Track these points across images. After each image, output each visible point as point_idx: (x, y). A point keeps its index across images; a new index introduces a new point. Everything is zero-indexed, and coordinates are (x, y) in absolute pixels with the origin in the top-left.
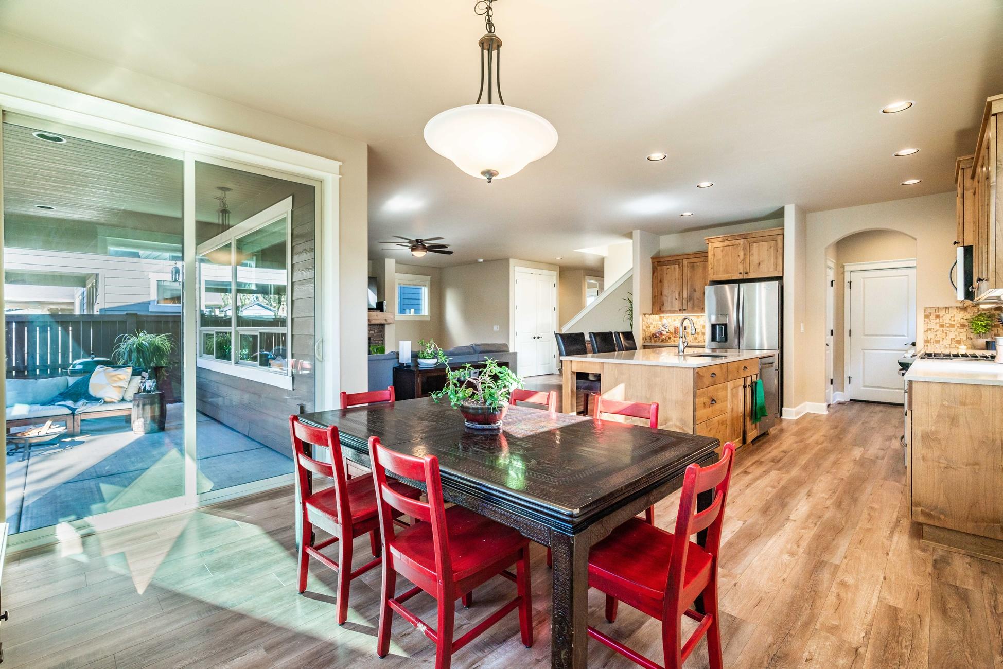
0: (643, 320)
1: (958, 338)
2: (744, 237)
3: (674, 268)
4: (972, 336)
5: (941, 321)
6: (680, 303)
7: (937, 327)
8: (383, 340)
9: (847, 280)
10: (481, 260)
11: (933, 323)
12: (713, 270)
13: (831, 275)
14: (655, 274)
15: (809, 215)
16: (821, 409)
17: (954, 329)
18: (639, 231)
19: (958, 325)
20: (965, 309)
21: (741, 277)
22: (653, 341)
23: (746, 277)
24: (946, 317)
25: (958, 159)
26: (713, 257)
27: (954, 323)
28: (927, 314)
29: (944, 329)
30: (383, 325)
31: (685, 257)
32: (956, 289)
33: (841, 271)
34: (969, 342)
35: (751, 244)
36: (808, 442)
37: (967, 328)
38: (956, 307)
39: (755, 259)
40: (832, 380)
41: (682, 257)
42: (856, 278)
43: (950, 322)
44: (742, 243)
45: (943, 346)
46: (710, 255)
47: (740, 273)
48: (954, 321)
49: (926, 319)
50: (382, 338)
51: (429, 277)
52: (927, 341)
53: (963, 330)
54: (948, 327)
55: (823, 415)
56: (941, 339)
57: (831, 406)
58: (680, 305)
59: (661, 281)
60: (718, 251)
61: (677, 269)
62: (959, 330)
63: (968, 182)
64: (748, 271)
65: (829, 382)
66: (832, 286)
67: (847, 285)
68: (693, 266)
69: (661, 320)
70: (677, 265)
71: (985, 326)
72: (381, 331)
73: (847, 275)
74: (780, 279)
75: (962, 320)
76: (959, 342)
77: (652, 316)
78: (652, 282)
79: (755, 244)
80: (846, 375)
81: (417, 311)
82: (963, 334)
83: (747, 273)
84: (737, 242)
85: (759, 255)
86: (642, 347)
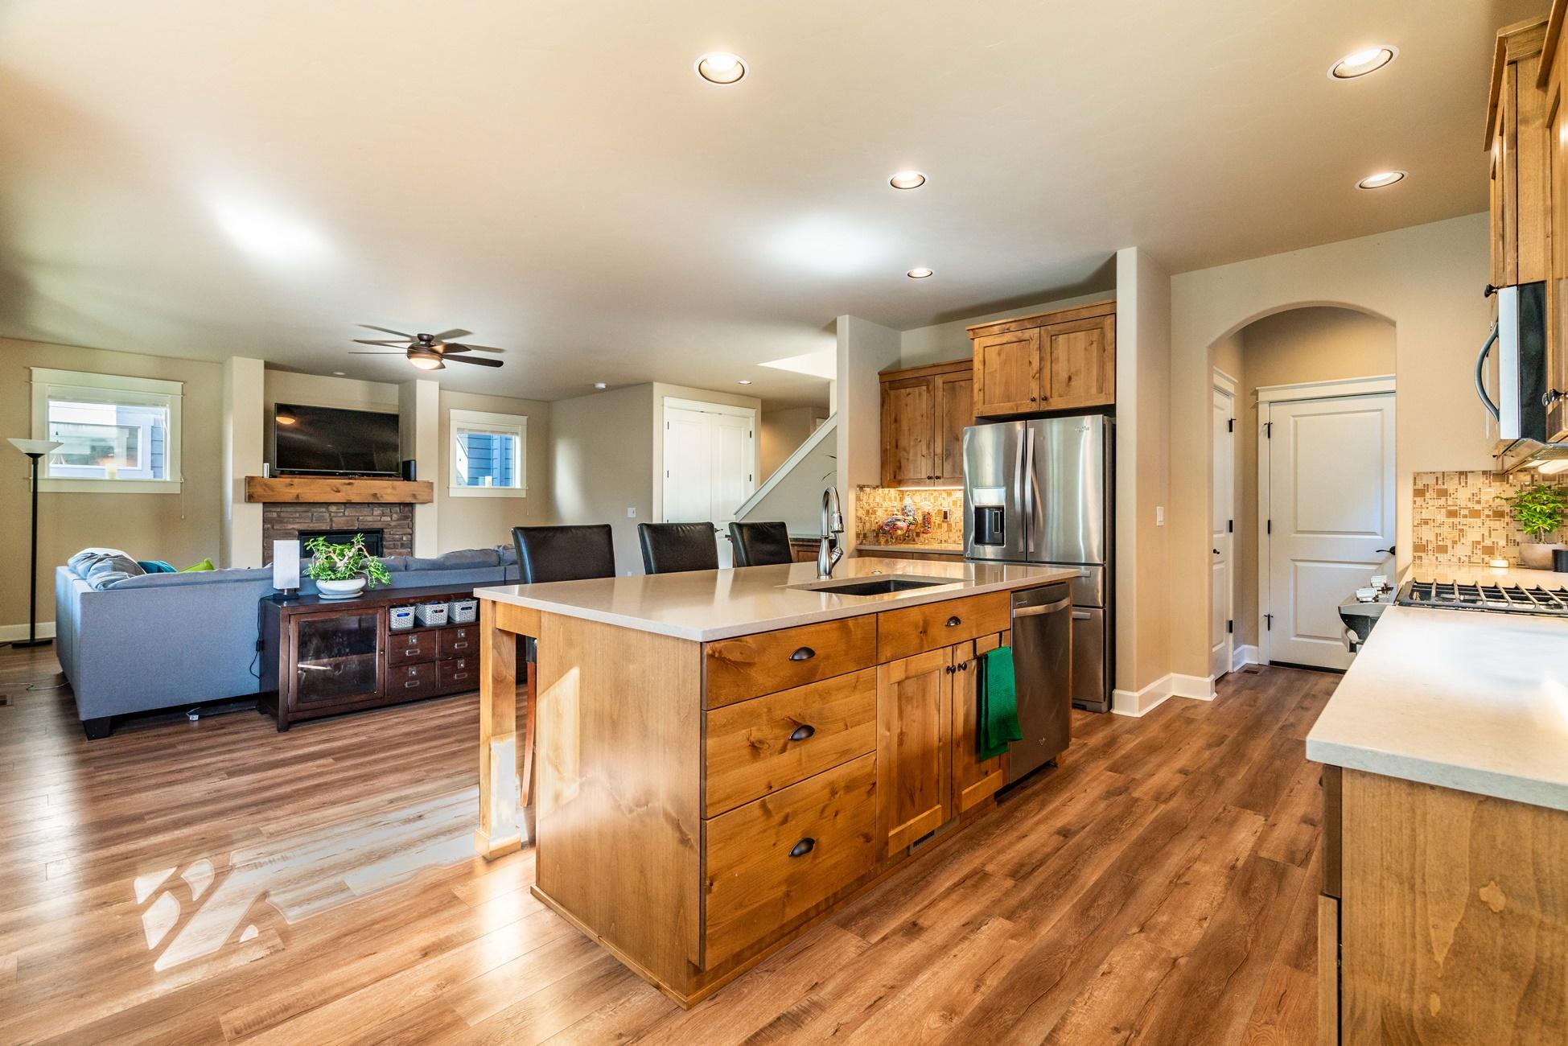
0: (858, 499)
1: (1488, 542)
2: (1040, 322)
3: (920, 394)
4: (1519, 537)
5: (1450, 503)
6: (930, 463)
7: (1441, 517)
8: (411, 534)
9: (1263, 419)
10: (602, 386)
11: (1433, 508)
12: (981, 393)
13: (1226, 408)
14: (885, 407)
15: (1176, 279)
16: (1200, 689)
17: (1477, 522)
18: (847, 316)
19: (1487, 512)
20: (1502, 476)
21: (1033, 407)
22: (882, 540)
23: (1045, 407)
24: (1462, 495)
25: (1500, 34)
26: (981, 367)
27: (1478, 507)
28: (1420, 486)
29: (1456, 520)
30: (411, 506)
31: (939, 370)
32: (1497, 412)
33: (1250, 401)
34: (1514, 551)
35: (1053, 337)
36: (1136, 795)
37: (1507, 519)
38: (1484, 473)
39: (1062, 369)
40: (1231, 622)
41: (934, 371)
42: (1280, 416)
43: (1470, 505)
44: (1037, 335)
45: (1455, 560)
46: (977, 365)
47: (1033, 400)
48: (1479, 502)
49: (1417, 499)
50: (409, 531)
51: (525, 418)
52: (1419, 548)
53: (1498, 524)
54: (1465, 516)
55: (1204, 702)
56: (1449, 544)
57: (1229, 678)
58: (930, 468)
59: (896, 421)
60: (992, 353)
61: (925, 394)
62: (1488, 523)
63: (1530, 99)
64: (1048, 394)
65: (1225, 626)
66: (1231, 430)
67: (1262, 429)
68: (953, 389)
69: (901, 499)
70: (924, 388)
71: (1550, 516)
72: (406, 518)
73: (1263, 410)
74: (1109, 411)
75: (1498, 500)
76: (1490, 551)
77: (880, 490)
78: (881, 421)
79: (1060, 336)
80: (1263, 612)
81: (505, 479)
82: (1499, 534)
83: (1045, 399)
84: (1027, 334)
85: (1069, 360)
86: (856, 554)
